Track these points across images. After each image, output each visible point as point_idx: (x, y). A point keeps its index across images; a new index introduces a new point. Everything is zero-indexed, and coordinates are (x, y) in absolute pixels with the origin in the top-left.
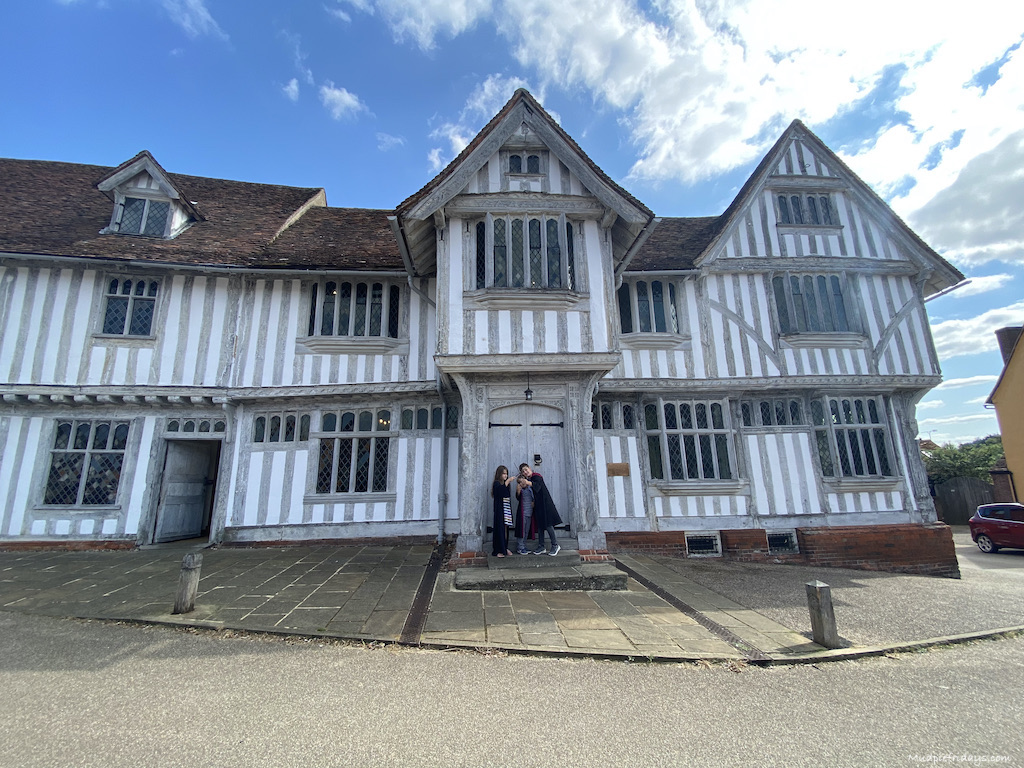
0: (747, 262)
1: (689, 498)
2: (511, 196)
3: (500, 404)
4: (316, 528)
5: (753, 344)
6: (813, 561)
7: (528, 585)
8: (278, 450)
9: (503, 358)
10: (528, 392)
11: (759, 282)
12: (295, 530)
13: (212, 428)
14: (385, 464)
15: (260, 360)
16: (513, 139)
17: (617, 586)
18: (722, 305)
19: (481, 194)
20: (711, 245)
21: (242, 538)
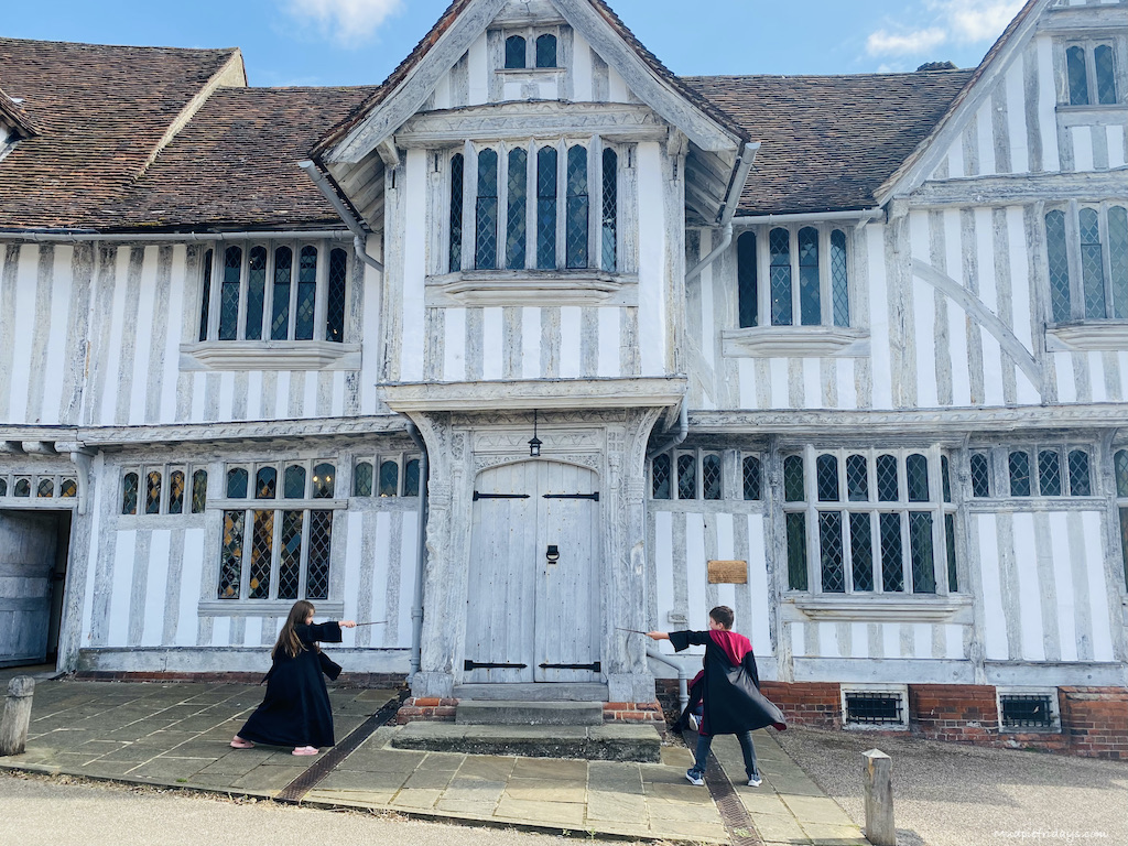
0: (989, 185)
1: (854, 625)
2: (506, 109)
3: (492, 461)
4: (218, 654)
5: (991, 344)
6: (1083, 747)
7: (500, 747)
8: (158, 527)
9: (490, 387)
10: (535, 443)
11: (1015, 220)
12: (185, 655)
13: (57, 490)
14: (326, 554)
15: (125, 380)
16: (509, 10)
17: (641, 756)
18: (935, 271)
19: (454, 110)
20: (912, 157)
21: (106, 665)
